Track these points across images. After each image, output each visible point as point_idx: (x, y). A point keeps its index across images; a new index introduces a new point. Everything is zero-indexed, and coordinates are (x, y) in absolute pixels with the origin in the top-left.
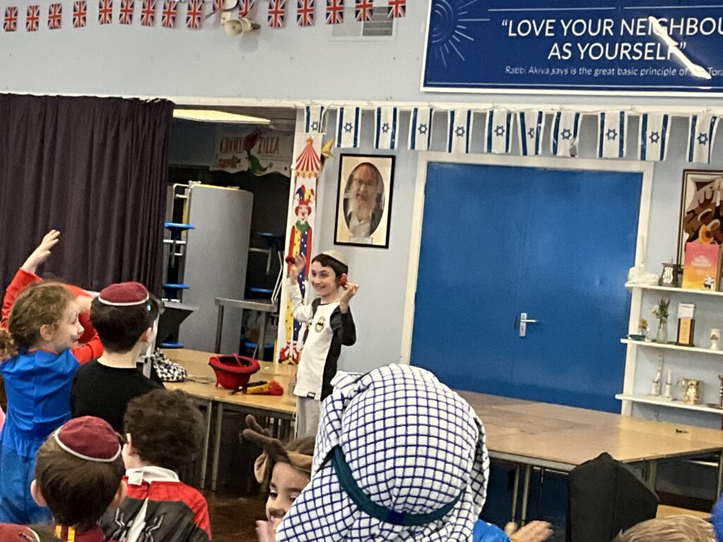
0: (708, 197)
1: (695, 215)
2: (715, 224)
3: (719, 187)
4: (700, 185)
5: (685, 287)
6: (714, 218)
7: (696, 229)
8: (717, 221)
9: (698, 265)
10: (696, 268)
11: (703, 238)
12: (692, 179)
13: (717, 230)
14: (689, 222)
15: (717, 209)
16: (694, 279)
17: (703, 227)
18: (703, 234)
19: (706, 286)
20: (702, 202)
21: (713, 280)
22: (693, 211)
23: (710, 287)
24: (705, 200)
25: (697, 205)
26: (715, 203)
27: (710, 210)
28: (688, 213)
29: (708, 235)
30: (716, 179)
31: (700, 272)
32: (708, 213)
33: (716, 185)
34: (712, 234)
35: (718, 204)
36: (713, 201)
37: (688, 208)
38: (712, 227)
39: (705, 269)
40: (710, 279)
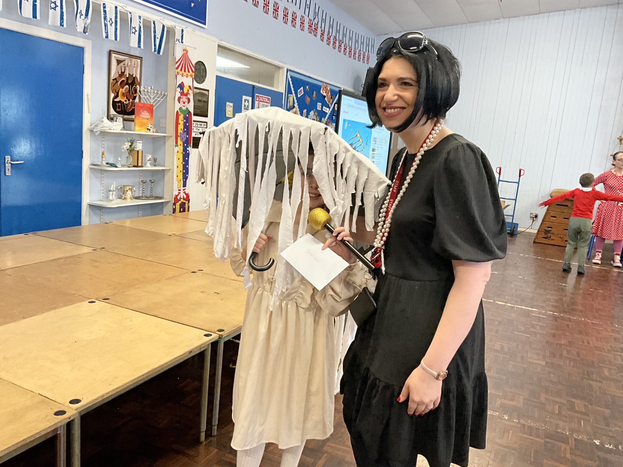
0: (123, 71)
1: (117, 82)
2: (127, 88)
3: (128, 64)
4: (119, 62)
5: (137, 131)
6: (126, 85)
7: (117, 91)
8: (127, 86)
9: (143, 116)
10: (143, 118)
11: (121, 96)
12: (115, 57)
13: (128, 92)
14: (113, 86)
15: (127, 78)
16: (142, 125)
17: (121, 89)
18: (121, 93)
19: (148, 129)
20: (120, 73)
21: (151, 126)
22: (115, 79)
23: (150, 130)
24: (122, 72)
25: (118, 75)
26: (126, 75)
27: (123, 79)
28: (113, 80)
29: (123, 94)
30: (126, 59)
31: (145, 121)
32: (123, 81)
33: (126, 62)
34: (125, 95)
35: (127, 76)
36: (125, 74)
37: (113, 76)
38: (125, 91)
39: (147, 119)
40: (150, 125)
